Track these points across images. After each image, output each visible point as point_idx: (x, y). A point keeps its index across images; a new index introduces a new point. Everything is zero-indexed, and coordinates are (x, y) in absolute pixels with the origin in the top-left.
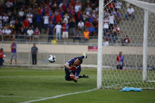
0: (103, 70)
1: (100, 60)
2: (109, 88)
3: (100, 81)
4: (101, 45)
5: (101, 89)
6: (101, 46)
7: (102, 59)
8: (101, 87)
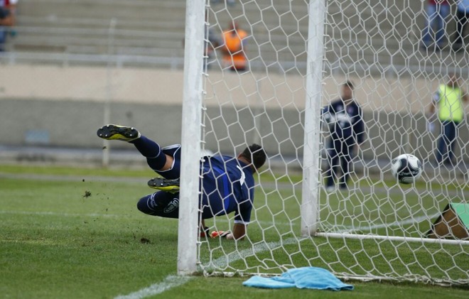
0: (204, 194)
1: (195, 148)
2: (230, 273)
3: (190, 244)
4: (197, 83)
5: (197, 278)
6: (197, 88)
7: (201, 143)
8: (195, 269)
